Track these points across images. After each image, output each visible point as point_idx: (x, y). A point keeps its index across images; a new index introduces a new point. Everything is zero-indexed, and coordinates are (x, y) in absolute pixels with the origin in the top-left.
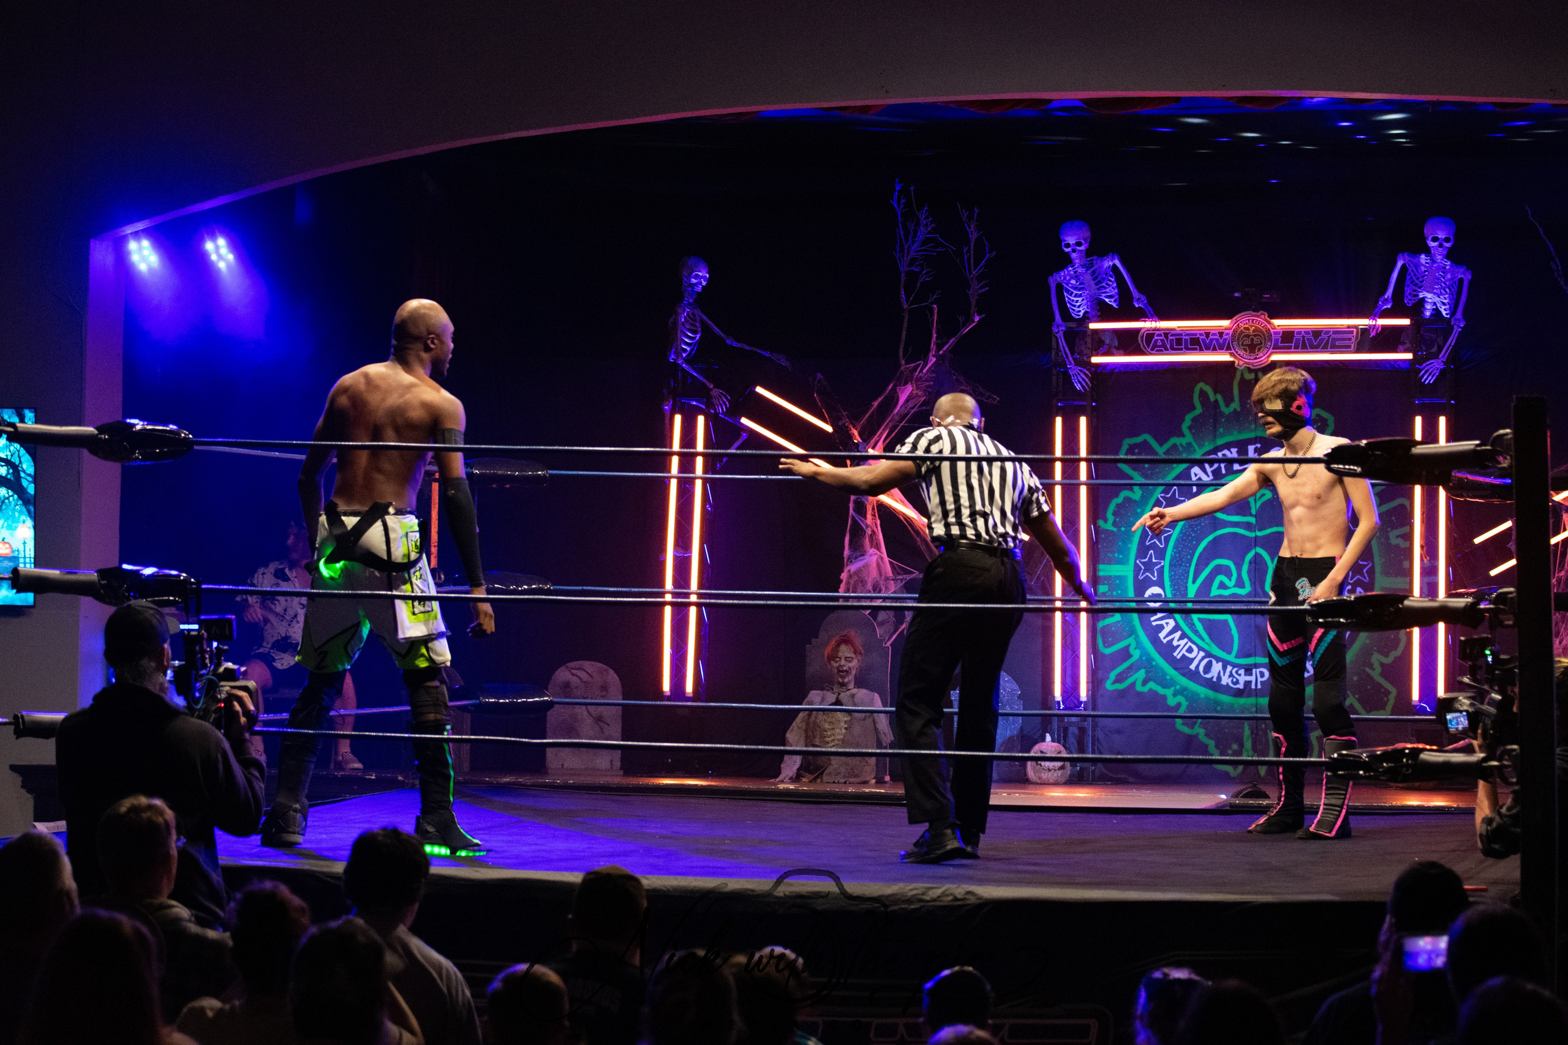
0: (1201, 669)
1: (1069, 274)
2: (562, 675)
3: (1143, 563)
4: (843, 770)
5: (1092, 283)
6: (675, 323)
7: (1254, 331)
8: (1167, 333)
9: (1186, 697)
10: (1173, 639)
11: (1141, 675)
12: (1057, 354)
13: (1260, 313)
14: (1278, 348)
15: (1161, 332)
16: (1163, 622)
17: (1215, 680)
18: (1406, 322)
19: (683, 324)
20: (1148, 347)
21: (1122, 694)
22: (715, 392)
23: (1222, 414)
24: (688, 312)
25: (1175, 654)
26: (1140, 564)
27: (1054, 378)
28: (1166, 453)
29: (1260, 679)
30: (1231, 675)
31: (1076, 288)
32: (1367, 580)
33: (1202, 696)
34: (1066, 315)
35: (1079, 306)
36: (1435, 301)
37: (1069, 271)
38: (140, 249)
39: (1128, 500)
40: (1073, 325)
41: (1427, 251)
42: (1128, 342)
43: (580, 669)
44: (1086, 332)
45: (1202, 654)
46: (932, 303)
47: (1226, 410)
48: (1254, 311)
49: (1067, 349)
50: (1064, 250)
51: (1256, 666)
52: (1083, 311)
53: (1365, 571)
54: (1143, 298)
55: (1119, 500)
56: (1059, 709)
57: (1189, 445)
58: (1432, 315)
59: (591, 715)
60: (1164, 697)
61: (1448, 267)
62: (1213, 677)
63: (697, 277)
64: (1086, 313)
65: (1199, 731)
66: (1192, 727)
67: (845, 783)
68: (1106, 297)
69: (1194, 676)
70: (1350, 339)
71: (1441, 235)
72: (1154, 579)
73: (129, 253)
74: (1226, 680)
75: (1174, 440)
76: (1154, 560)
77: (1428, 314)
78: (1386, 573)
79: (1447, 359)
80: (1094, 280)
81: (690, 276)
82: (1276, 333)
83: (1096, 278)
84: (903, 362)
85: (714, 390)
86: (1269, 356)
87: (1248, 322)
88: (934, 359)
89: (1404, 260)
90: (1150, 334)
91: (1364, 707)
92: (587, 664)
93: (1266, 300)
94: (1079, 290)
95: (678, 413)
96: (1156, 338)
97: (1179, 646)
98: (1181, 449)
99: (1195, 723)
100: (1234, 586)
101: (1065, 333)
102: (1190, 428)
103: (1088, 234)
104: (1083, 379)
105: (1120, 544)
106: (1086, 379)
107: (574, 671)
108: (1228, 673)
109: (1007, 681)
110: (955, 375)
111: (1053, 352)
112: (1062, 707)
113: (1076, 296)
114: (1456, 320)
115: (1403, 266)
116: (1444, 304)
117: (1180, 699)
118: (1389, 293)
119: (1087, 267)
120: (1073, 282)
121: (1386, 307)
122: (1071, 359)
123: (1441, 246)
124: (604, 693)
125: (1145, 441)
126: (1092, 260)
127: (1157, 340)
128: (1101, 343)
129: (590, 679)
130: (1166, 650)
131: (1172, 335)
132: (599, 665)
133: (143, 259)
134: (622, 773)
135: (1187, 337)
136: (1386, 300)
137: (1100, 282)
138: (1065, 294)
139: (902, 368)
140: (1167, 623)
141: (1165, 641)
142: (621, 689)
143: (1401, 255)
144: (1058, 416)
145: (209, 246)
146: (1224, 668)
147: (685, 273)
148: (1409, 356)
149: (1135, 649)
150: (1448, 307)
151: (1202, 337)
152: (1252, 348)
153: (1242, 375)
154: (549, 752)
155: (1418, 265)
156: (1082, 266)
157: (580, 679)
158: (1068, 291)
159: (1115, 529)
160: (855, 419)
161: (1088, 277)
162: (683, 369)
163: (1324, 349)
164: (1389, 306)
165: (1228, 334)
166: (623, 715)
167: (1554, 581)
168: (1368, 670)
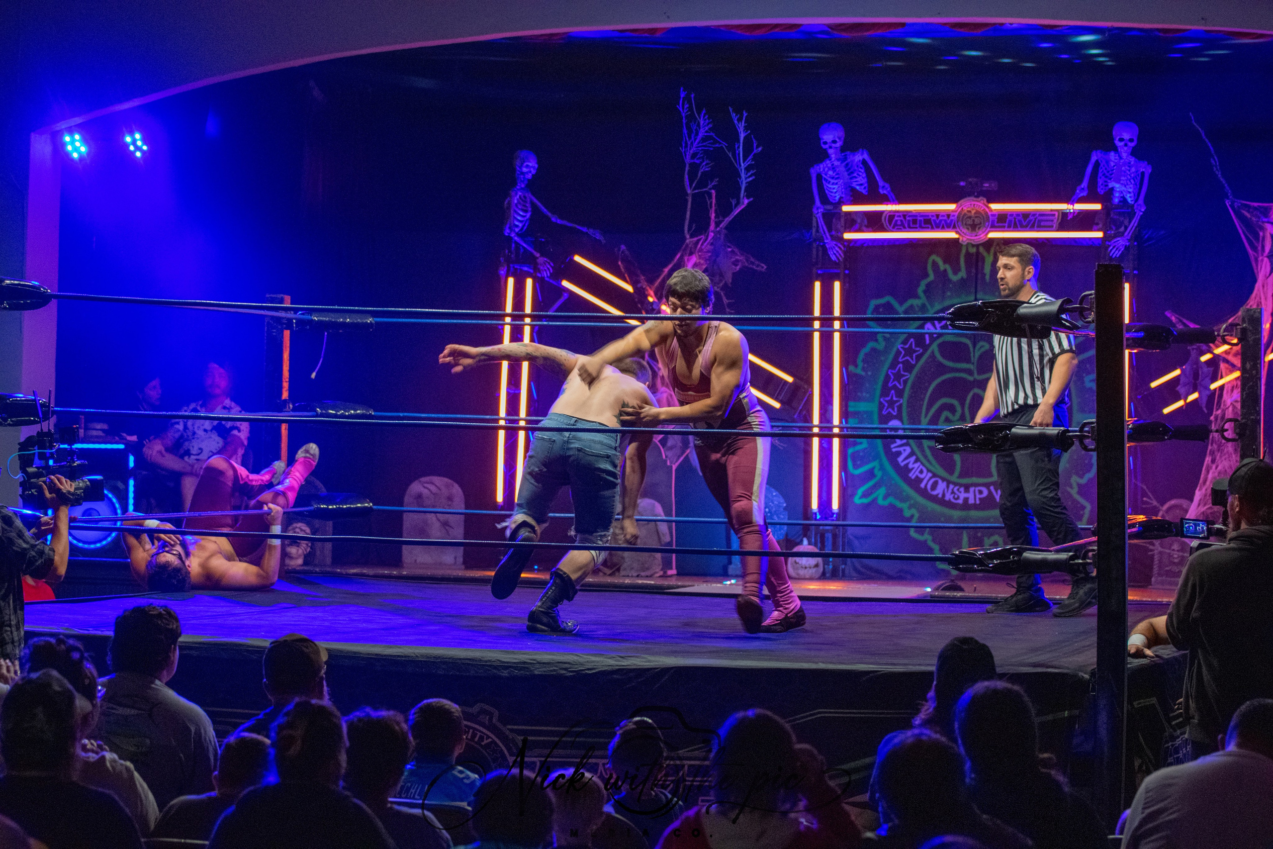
0: (929, 487)
1: (827, 166)
2: (416, 487)
3: (887, 401)
4: (635, 565)
5: (846, 173)
6: (509, 204)
7: (975, 213)
8: (905, 214)
9: (918, 509)
10: (908, 464)
11: (882, 491)
12: (817, 231)
13: (981, 198)
14: (994, 227)
15: (901, 214)
16: (901, 449)
17: (940, 496)
18: (1097, 207)
19: (516, 204)
20: (890, 224)
21: (866, 507)
22: (541, 260)
23: (950, 281)
24: (520, 196)
25: (910, 475)
26: (884, 402)
27: (814, 252)
28: (905, 312)
29: (978, 496)
30: (953, 492)
31: (833, 178)
33: (929, 509)
34: (825, 200)
35: (836, 193)
36: (1123, 190)
37: (827, 165)
38: (73, 142)
39: (873, 350)
40: (829, 207)
41: (1115, 149)
42: (874, 221)
43: (432, 483)
44: (840, 214)
45: (930, 475)
46: (710, 189)
47: (955, 278)
48: (976, 197)
49: (825, 227)
50: (822, 147)
51: (976, 485)
52: (838, 197)
54: (887, 185)
55: (866, 350)
56: (816, 519)
57: (924, 306)
58: (1120, 201)
59: (439, 520)
60: (901, 510)
61: (1132, 163)
62: (938, 494)
63: (527, 166)
64: (841, 198)
65: (927, 537)
66: (923, 534)
67: (638, 576)
68: (857, 185)
69: (924, 493)
70: (1053, 221)
71: (1126, 136)
72: (895, 414)
73: (64, 145)
74: (948, 497)
75: (911, 302)
76: (895, 399)
77: (1117, 200)
78: (1081, 411)
79: (1131, 236)
80: (847, 171)
81: (521, 166)
82: (993, 215)
83: (849, 169)
84: (688, 236)
85: (540, 259)
86: (987, 234)
87: (972, 206)
88: (712, 234)
89: (1097, 156)
90: (892, 215)
92: (437, 480)
93: (984, 189)
94: (836, 179)
95: (511, 276)
96: (896, 218)
97: (913, 468)
98: (917, 309)
99: (924, 531)
100: (958, 420)
101: (824, 215)
102: (925, 292)
103: (841, 133)
104: (837, 252)
105: (867, 385)
106: (840, 252)
107: (425, 485)
108: (950, 491)
109: (775, 496)
110: (729, 247)
111: (814, 230)
112: (818, 517)
113: (833, 184)
114: (1138, 205)
115: (1097, 161)
116: (1130, 193)
117: (914, 511)
118: (1084, 185)
119: (843, 160)
120: (830, 173)
121: (1082, 195)
122: (827, 234)
123: (1126, 145)
124: (450, 503)
125: (888, 303)
126: (846, 155)
127: (897, 221)
128: (853, 221)
129: (438, 491)
130: (903, 472)
131: (909, 216)
132: (446, 480)
133: (76, 149)
134: (463, 567)
135: (922, 218)
136: (1083, 189)
137: (852, 173)
138: (824, 182)
139: (688, 241)
140: (904, 450)
141: (902, 464)
142: (463, 499)
143: (1094, 153)
144: (817, 280)
145: (128, 139)
146: (948, 487)
147: (517, 162)
148: (1099, 235)
149: (879, 470)
150: (1132, 195)
151: (934, 218)
152: (974, 227)
153: (967, 248)
154: (405, 549)
155: (1108, 162)
156: (838, 160)
157: (429, 490)
158: (826, 180)
159: (863, 373)
160: (651, 282)
161: (842, 169)
162: (516, 242)
163: (1032, 228)
164: (1084, 194)
165: (954, 216)
166: (465, 521)
167: (1212, 418)
168: (1069, 489)
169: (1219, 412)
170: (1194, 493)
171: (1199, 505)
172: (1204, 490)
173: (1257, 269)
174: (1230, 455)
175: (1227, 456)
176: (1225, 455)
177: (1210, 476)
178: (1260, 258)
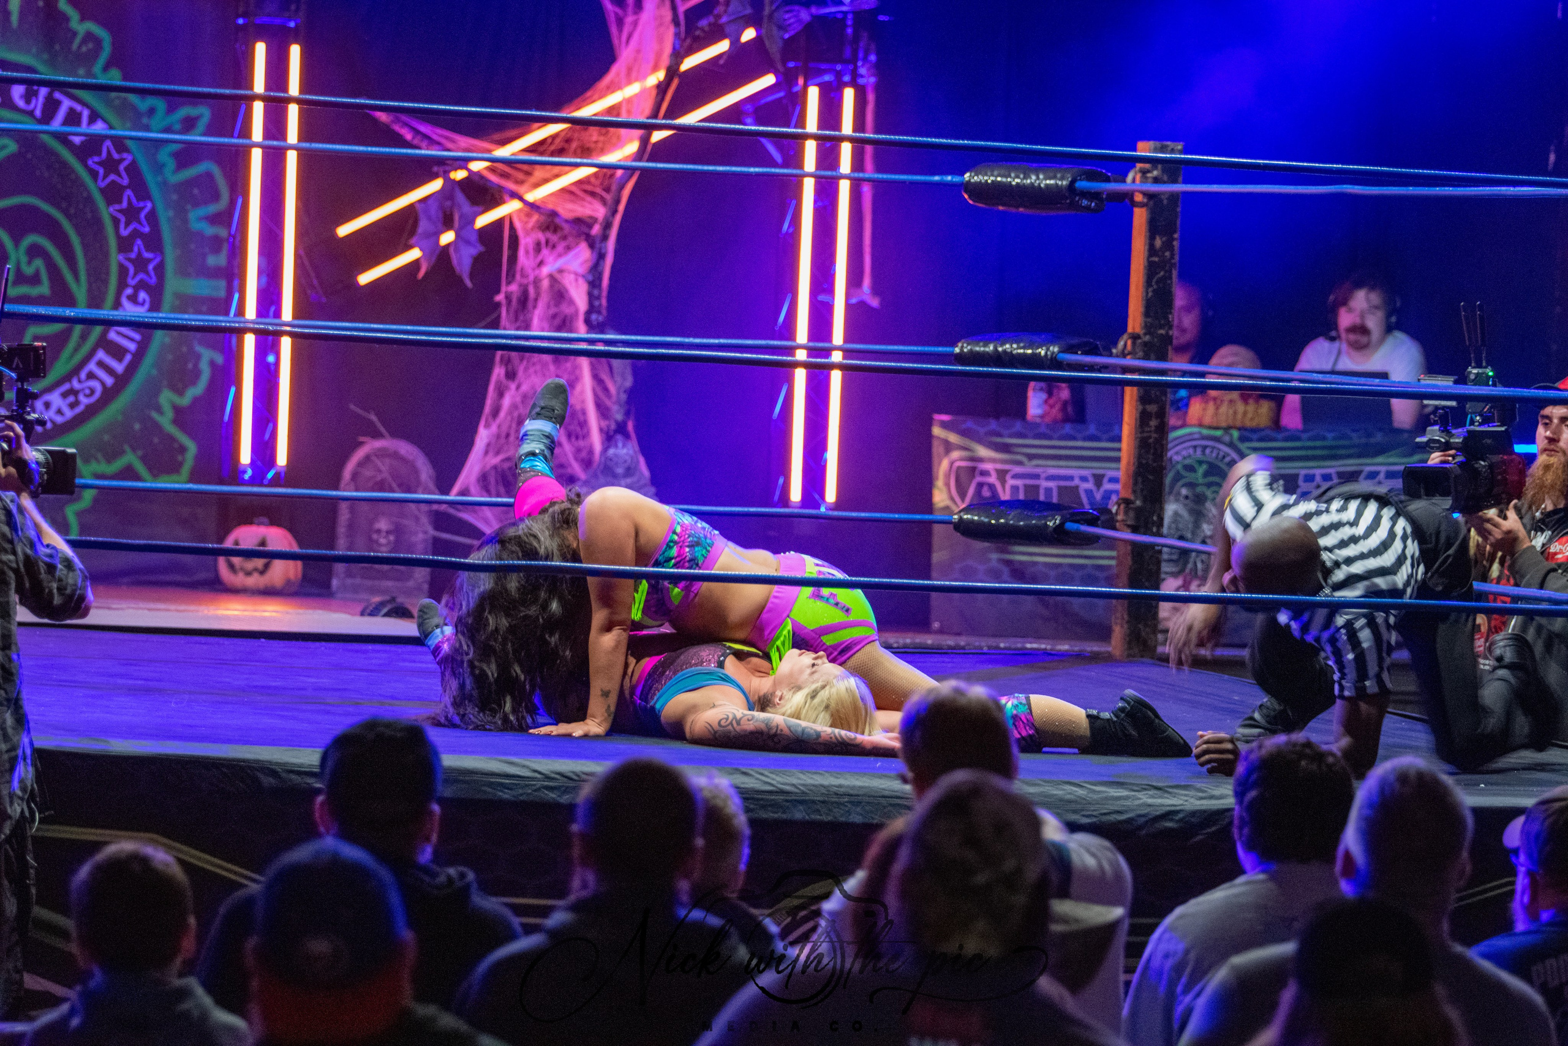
32: (153, 280)
53: (151, 267)
78: (183, 272)
91: (150, 469)
167: (500, 297)
168: (155, 415)
169: (514, 288)
170: (474, 431)
171: (486, 453)
172: (494, 428)
173: (620, 38)
174: (545, 365)
175: (538, 367)
176: (534, 364)
177: (507, 402)
178: (629, 19)
